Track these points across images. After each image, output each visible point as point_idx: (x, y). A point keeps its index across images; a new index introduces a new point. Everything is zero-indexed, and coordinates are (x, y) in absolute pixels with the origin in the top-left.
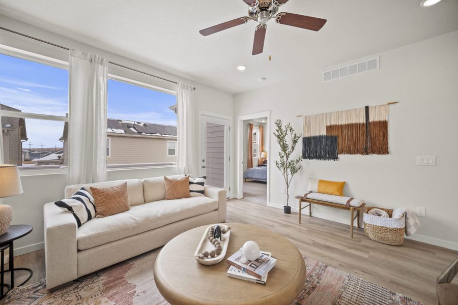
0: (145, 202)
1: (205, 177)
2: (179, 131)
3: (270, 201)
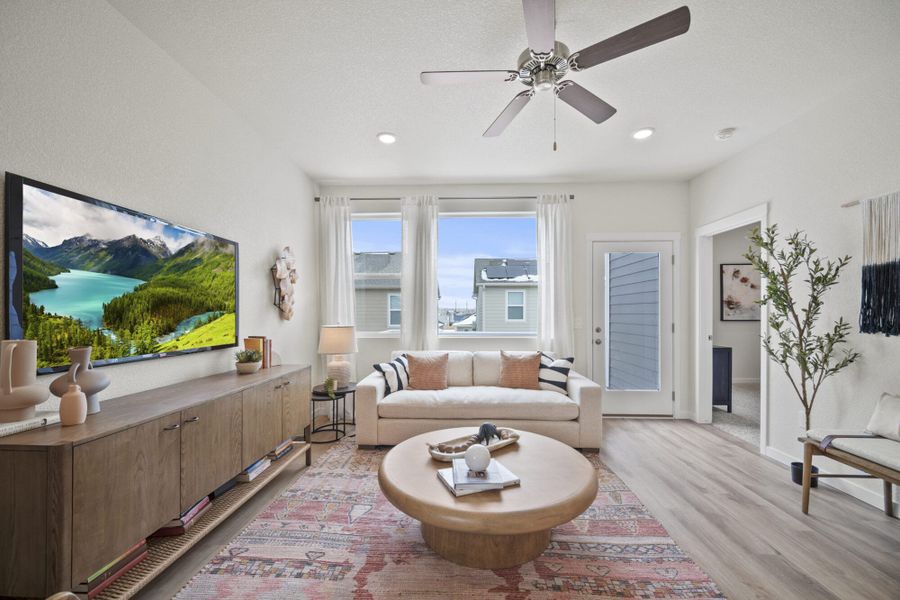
0: (473, 384)
1: (571, 360)
2: (542, 267)
3: (768, 444)
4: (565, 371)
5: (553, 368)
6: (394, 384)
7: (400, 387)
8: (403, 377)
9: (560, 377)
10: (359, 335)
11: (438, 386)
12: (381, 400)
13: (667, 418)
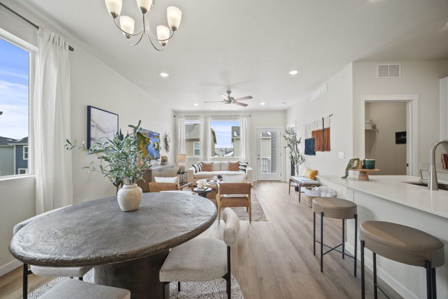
0: (220, 170)
1: (247, 163)
4: (245, 166)
5: (242, 166)
6: (198, 170)
7: (200, 171)
8: (200, 168)
9: (244, 168)
10: (188, 157)
11: (210, 170)
12: (194, 174)
13: (279, 181)
